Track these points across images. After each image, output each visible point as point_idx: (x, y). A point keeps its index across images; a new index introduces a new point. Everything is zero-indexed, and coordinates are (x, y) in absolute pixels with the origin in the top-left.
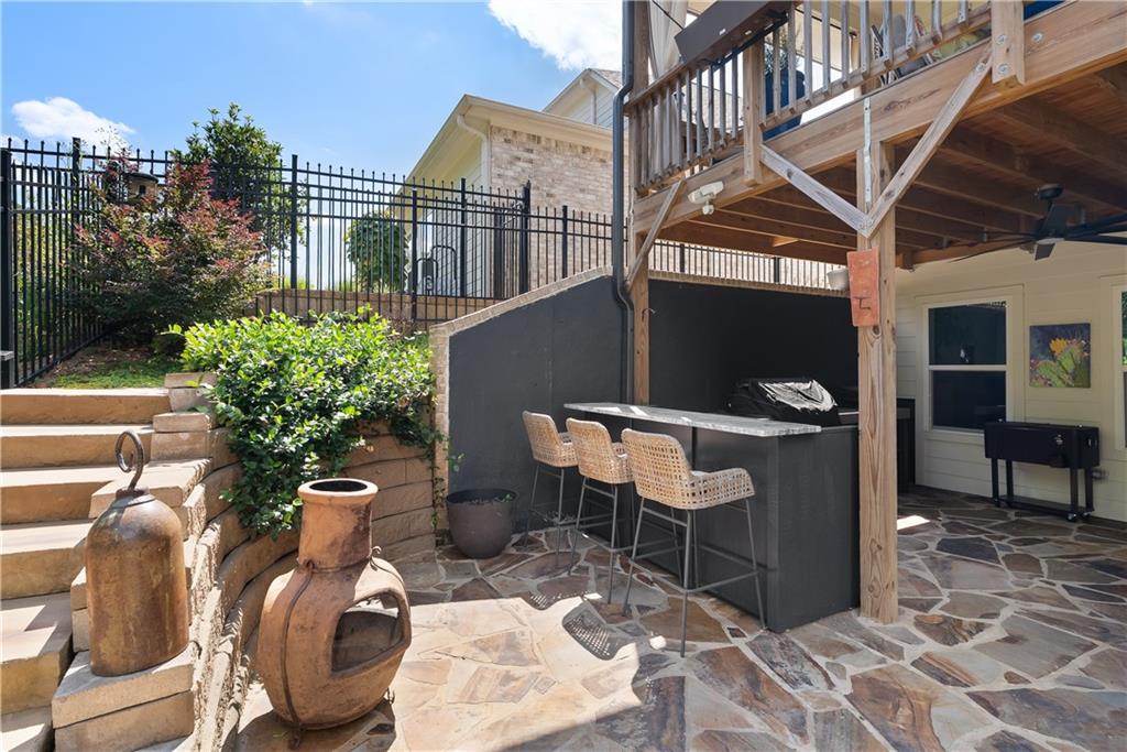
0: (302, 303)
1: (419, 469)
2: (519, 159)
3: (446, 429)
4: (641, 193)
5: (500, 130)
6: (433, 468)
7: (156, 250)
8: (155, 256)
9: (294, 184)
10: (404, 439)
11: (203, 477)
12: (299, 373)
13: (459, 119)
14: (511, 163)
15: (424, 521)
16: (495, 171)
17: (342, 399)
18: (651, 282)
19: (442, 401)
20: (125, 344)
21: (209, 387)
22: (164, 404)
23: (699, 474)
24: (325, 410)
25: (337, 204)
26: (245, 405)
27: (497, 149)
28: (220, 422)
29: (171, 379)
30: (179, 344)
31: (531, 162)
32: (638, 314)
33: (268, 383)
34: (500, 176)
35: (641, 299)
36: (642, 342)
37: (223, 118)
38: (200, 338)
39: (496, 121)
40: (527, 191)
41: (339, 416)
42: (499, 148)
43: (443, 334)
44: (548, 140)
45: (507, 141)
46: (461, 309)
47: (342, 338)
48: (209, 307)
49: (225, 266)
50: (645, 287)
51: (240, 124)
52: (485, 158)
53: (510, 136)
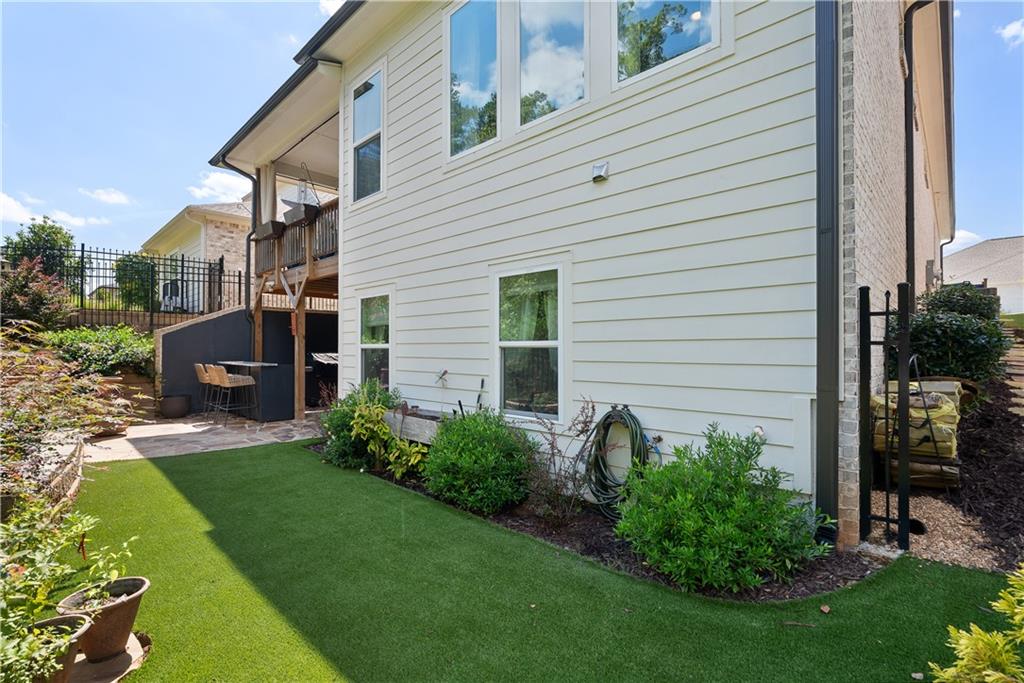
0: (88, 317)
2: (224, 236)
3: (160, 371)
4: (259, 276)
5: (212, 221)
6: (154, 386)
9: (82, 257)
10: (140, 374)
13: (186, 215)
14: (219, 239)
16: (209, 243)
17: (110, 358)
18: (264, 312)
19: (159, 359)
23: (230, 375)
24: (104, 361)
25: (101, 279)
27: (210, 232)
31: (232, 238)
32: (257, 326)
33: (83, 351)
34: (212, 246)
35: (259, 319)
36: (259, 337)
37: (39, 221)
39: (208, 217)
40: (222, 260)
41: (109, 363)
42: (211, 230)
43: (159, 333)
44: (243, 227)
45: (217, 227)
46: (179, 319)
47: (110, 336)
50: (260, 314)
51: (50, 223)
52: (203, 235)
53: (219, 224)
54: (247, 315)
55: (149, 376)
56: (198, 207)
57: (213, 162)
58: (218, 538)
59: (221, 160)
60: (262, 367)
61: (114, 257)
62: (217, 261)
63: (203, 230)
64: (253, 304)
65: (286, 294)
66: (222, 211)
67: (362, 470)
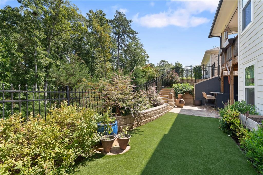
1: (192, 97)
3: (195, 94)
4: (222, 66)
5: (213, 53)
7: (171, 78)
8: (171, 79)
9: (183, 68)
10: (190, 94)
11: (174, 94)
12: (180, 88)
13: (206, 54)
14: (215, 58)
15: (192, 102)
18: (224, 77)
19: (194, 91)
20: (169, 86)
21: (174, 89)
22: (171, 90)
24: (182, 91)
26: (176, 90)
27: (213, 56)
28: (175, 91)
29: (172, 88)
30: (172, 86)
32: (222, 81)
33: (177, 89)
34: (213, 60)
35: (222, 79)
37: (176, 63)
38: (174, 85)
39: (212, 52)
41: (183, 91)
45: (214, 54)
48: (175, 83)
49: (175, 79)
51: (178, 62)
52: (211, 58)
53: (215, 53)
54: (219, 78)
55: (192, 95)
56: (209, 50)
57: (209, 37)
58: (165, 136)
59: (211, 36)
60: (218, 94)
61: (193, 67)
62: (213, 64)
63: (211, 56)
64: (220, 75)
65: (227, 71)
66: (216, 49)
67: (229, 135)
